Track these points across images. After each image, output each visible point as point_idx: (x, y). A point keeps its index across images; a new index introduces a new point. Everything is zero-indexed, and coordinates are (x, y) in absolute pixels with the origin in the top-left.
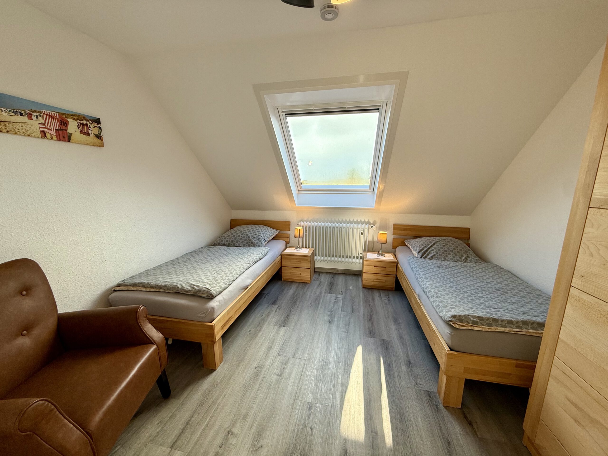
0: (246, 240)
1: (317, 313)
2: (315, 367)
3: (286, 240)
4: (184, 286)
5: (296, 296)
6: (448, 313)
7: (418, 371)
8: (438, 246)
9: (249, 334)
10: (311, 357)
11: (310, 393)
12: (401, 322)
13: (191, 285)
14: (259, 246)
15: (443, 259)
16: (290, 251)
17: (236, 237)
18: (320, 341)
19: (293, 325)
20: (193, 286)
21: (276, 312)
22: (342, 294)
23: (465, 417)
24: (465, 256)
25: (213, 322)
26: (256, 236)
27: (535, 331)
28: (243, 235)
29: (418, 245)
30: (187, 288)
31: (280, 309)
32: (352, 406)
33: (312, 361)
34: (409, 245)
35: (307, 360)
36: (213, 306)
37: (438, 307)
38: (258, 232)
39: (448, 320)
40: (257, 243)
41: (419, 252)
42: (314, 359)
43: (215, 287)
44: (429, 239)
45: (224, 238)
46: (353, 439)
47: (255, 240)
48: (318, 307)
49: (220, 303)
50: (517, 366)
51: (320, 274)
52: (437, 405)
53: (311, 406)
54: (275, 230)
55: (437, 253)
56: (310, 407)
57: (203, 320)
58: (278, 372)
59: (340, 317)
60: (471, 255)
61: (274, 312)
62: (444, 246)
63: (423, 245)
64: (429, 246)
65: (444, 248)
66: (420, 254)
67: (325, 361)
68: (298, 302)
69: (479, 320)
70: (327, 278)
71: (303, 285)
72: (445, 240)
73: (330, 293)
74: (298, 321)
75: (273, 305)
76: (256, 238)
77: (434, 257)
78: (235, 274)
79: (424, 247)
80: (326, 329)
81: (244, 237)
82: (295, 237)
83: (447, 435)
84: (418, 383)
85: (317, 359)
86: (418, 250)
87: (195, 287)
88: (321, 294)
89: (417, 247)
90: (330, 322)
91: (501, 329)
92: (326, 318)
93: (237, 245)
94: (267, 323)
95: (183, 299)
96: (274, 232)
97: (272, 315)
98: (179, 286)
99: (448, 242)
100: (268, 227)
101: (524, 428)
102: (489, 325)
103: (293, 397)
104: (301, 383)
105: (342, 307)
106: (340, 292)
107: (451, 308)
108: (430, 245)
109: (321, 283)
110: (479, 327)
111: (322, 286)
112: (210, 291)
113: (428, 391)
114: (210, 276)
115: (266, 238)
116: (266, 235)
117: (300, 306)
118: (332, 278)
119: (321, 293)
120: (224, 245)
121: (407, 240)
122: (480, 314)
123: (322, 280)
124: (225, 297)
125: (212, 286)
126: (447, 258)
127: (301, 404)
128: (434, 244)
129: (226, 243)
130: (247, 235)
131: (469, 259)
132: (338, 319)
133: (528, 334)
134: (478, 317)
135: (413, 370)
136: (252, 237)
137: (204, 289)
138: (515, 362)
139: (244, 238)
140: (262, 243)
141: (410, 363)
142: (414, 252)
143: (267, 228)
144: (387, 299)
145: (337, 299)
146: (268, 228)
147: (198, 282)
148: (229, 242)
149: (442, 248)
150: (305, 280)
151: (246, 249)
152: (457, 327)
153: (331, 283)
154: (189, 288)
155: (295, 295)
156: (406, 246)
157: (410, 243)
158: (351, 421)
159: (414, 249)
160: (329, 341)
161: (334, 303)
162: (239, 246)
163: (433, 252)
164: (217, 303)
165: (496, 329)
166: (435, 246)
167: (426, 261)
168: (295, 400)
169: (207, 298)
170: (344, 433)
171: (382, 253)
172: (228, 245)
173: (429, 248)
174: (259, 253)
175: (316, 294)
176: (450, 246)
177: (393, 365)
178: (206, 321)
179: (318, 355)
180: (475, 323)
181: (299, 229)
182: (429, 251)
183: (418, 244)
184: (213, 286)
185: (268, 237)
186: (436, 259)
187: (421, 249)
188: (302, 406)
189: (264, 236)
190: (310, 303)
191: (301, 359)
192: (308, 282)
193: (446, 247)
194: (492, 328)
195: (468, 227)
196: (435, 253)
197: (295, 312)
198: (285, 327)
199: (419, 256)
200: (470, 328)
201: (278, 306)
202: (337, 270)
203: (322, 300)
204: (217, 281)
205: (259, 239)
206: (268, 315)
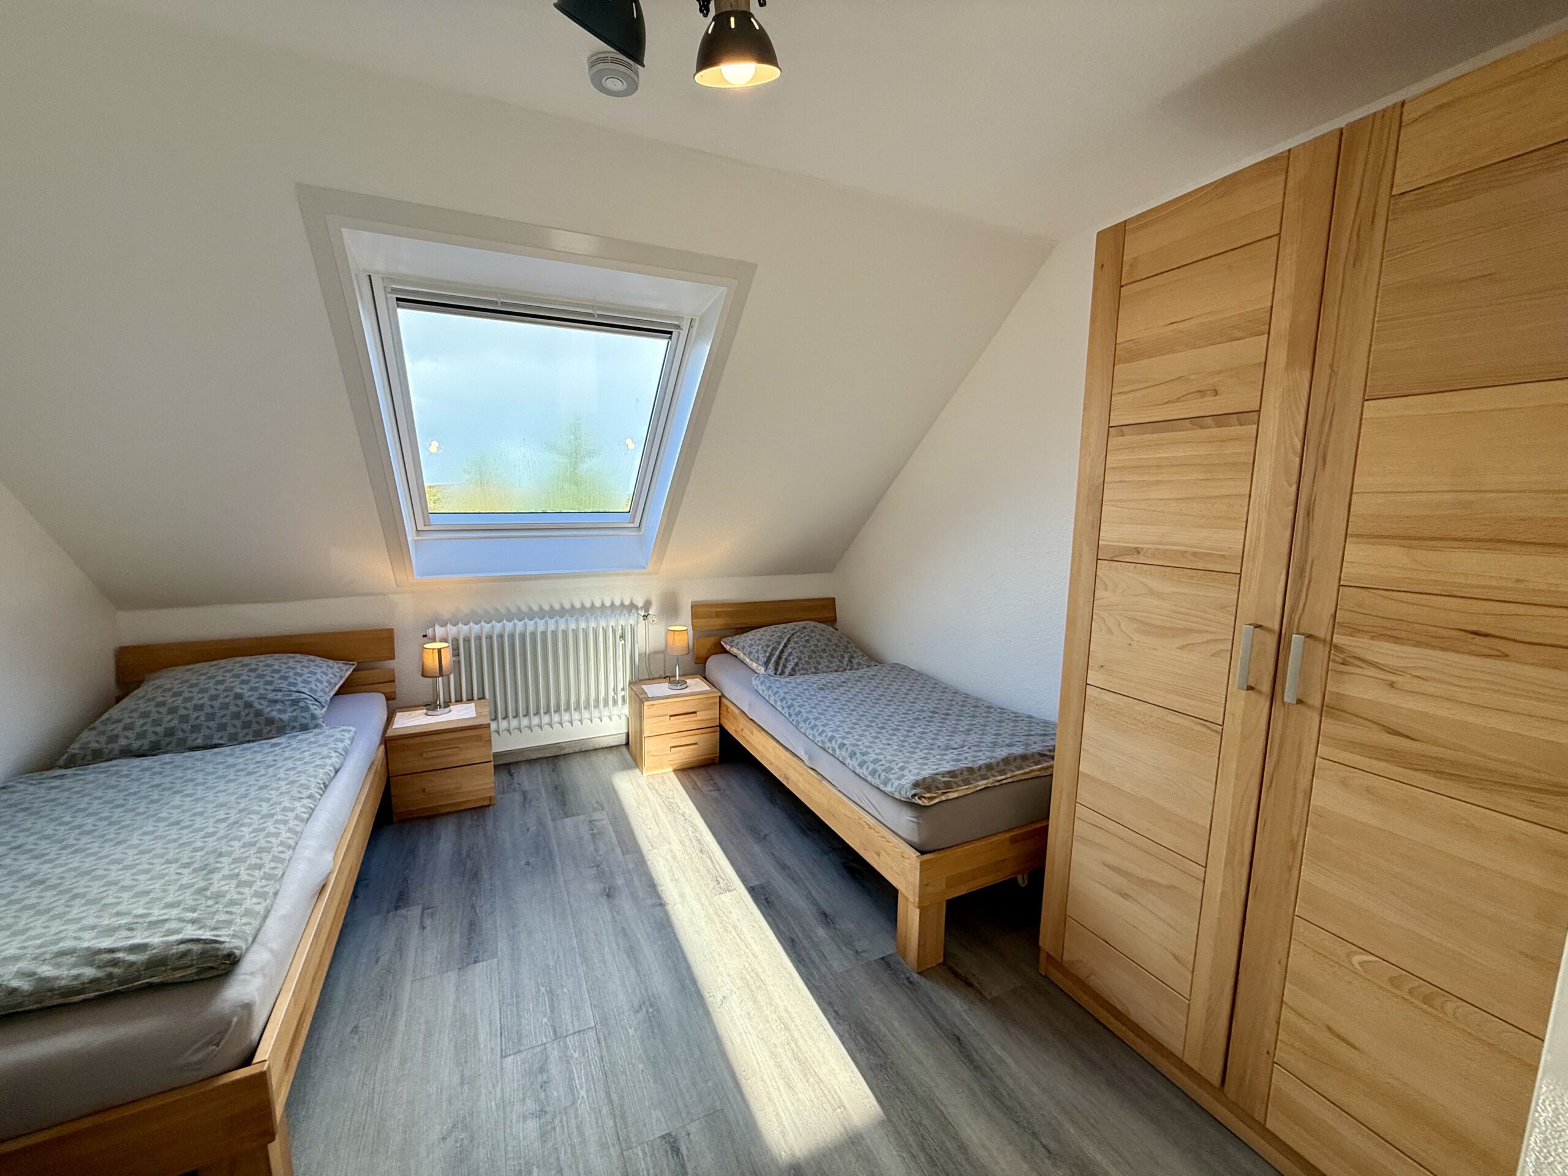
0: (236, 716)
1: (562, 884)
2: (631, 1031)
3: (386, 691)
4: (47, 974)
5: (468, 855)
6: (903, 782)
7: (847, 925)
8: (796, 643)
9: (355, 1041)
10: (606, 1010)
11: (654, 1110)
12: (767, 832)
13: (91, 956)
14: (304, 728)
15: (813, 670)
16: (410, 721)
17: (183, 712)
18: (609, 958)
19: (503, 945)
20: (108, 956)
21: (424, 928)
22: (603, 809)
23: (956, 975)
24: (847, 657)
25: (255, 1061)
26: (279, 696)
27: (1021, 772)
28: (221, 700)
29: (760, 648)
30: (77, 977)
31: (432, 914)
32: (766, 1077)
33: (613, 1022)
34: (734, 650)
35: (599, 1027)
36: (246, 999)
37: (877, 775)
38: (285, 678)
39: (909, 795)
40: (295, 719)
41: (766, 664)
42: (616, 1014)
43: (229, 923)
44: (775, 631)
45: (121, 725)
46: (806, 1153)
47: (280, 711)
48: (554, 867)
49: (264, 975)
50: (1013, 841)
51: (513, 771)
52: (908, 978)
53: (675, 1142)
54: (341, 664)
55: (800, 659)
56: (672, 1143)
57: (204, 1074)
58: (531, 1105)
59: (629, 871)
60: (855, 652)
61: (416, 931)
62: (807, 641)
63: (768, 646)
64: (781, 648)
65: (808, 645)
66: (771, 666)
67: (647, 1003)
68: (484, 873)
69: (951, 777)
70: (537, 777)
71: (476, 817)
72: (804, 628)
73: (566, 815)
74: (513, 927)
75: (403, 912)
76: (282, 702)
77: (797, 668)
78: (281, 849)
79: (772, 650)
80: (609, 917)
81: (224, 706)
82: (423, 675)
83: (948, 1027)
84: (860, 950)
85: (626, 1008)
86: (761, 658)
87: (120, 955)
88: (544, 827)
89: (757, 652)
90: (609, 893)
91: (982, 784)
92: (592, 887)
93: (199, 742)
94: (409, 978)
95: (67, 1030)
96: (342, 670)
97: (413, 943)
98: (15, 983)
99: (813, 631)
100: (312, 657)
101: (1040, 944)
102: (966, 782)
103: (614, 1151)
104: (614, 1097)
105: (619, 842)
106: (595, 805)
107: (902, 769)
108: (783, 644)
109: (529, 797)
110: (954, 792)
111: (534, 803)
112: (217, 946)
113: (883, 958)
114: (164, 891)
115: (322, 694)
116: (318, 684)
117: (498, 883)
118: (553, 770)
119: (541, 823)
120: (128, 753)
121: (726, 640)
122: (947, 767)
123: (526, 785)
124: (274, 946)
125: (212, 923)
126: (820, 667)
127: (645, 1153)
128: (789, 640)
129: (139, 743)
130: (239, 696)
131: (855, 661)
132: (625, 878)
133: (1015, 779)
134: (948, 772)
135: (837, 927)
136: (264, 703)
137: (183, 947)
138: (1008, 835)
139: (228, 712)
140: (314, 717)
141: (825, 915)
142: (754, 665)
143: (310, 660)
144: (712, 788)
145: (595, 826)
146: (314, 661)
147: (125, 933)
148: (153, 738)
149: (804, 647)
150: (476, 801)
151: (257, 749)
152: (926, 803)
153: (556, 788)
154: (90, 972)
155: (464, 854)
156: (726, 652)
157: (737, 645)
158: (782, 1115)
159: (752, 657)
160: (631, 947)
161: (594, 841)
162: (209, 742)
163: (791, 658)
164: (257, 982)
165: (976, 787)
166: (792, 644)
167: (784, 680)
168: (624, 1153)
169: (202, 980)
170: (783, 1153)
171: (682, 679)
172: (154, 750)
173: (782, 652)
174: (325, 751)
175: (528, 829)
176: (819, 640)
177: (797, 936)
178: (217, 1071)
179: (622, 997)
180: (948, 786)
181: (439, 650)
182: (784, 657)
183: (758, 645)
184: (218, 921)
185: (327, 690)
186: (802, 672)
187: (767, 654)
188: (651, 1157)
189: (311, 690)
190: (523, 863)
191: (579, 1031)
192: (487, 803)
193: (812, 643)
194: (971, 786)
195: (832, 596)
196: (796, 660)
197: (492, 906)
198: (478, 962)
199: (771, 671)
200: (943, 798)
201: (420, 907)
202: (560, 747)
203: (554, 843)
204: (224, 896)
205: (295, 702)
206: (400, 948)
